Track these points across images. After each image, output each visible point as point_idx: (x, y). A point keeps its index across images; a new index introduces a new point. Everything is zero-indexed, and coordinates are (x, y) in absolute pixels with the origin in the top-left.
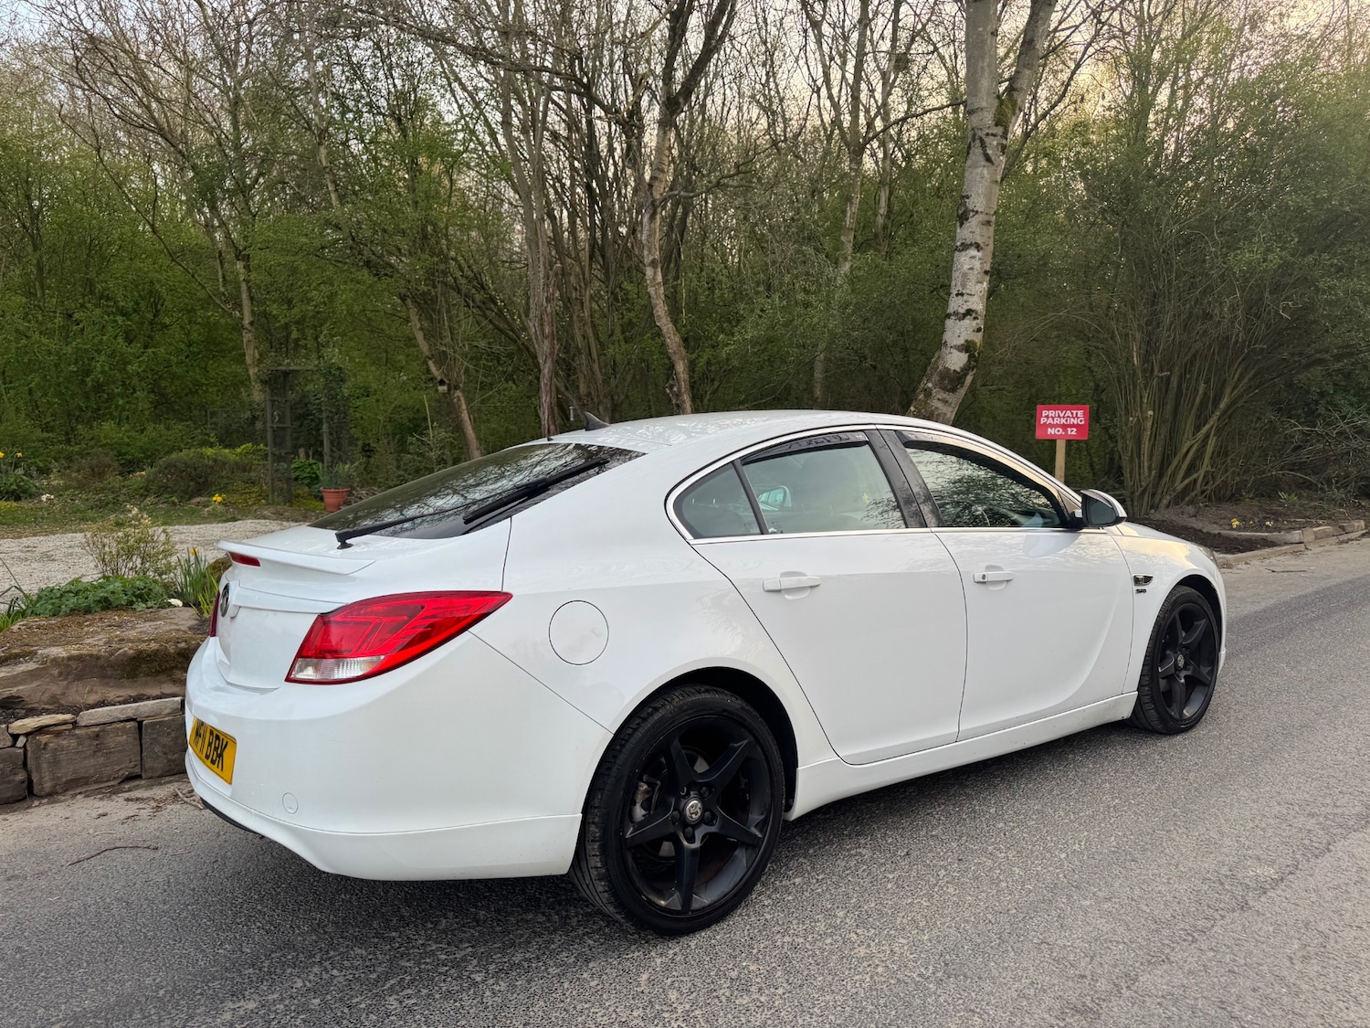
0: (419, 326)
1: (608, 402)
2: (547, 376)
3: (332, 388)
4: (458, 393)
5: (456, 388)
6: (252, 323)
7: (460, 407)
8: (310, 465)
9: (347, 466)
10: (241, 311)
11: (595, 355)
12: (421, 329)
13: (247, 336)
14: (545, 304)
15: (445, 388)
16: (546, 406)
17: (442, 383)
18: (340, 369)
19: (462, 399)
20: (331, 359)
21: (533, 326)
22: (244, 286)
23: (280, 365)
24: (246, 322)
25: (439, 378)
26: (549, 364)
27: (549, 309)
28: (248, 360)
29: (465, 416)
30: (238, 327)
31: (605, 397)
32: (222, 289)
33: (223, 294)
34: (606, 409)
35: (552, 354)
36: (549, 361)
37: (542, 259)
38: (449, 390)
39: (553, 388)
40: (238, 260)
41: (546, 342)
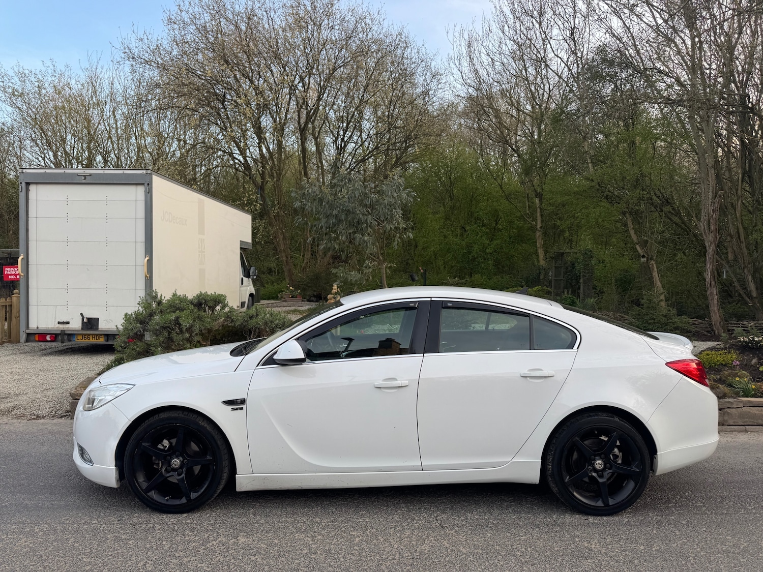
0: (632, 227)
1: (751, 266)
2: (711, 254)
3: (586, 261)
4: (653, 262)
5: (651, 259)
6: (541, 227)
7: (653, 269)
8: (570, 298)
9: (592, 300)
10: (536, 223)
11: (743, 239)
12: (633, 228)
13: (538, 234)
14: (712, 213)
15: (645, 259)
16: (709, 270)
17: (643, 257)
18: (591, 251)
19: (655, 265)
20: (587, 246)
21: (702, 226)
22: (539, 210)
23: (561, 250)
24: (538, 227)
25: (642, 254)
26: (713, 247)
27: (714, 216)
28: (538, 245)
29: (655, 274)
30: (533, 229)
31: (749, 264)
32: (528, 212)
33: (528, 214)
34: (749, 271)
35: (715, 241)
36: (713, 245)
37: (711, 188)
38: (647, 260)
39: (715, 260)
40: (537, 197)
41: (712, 235)
